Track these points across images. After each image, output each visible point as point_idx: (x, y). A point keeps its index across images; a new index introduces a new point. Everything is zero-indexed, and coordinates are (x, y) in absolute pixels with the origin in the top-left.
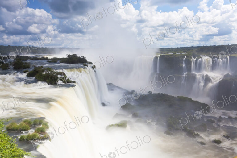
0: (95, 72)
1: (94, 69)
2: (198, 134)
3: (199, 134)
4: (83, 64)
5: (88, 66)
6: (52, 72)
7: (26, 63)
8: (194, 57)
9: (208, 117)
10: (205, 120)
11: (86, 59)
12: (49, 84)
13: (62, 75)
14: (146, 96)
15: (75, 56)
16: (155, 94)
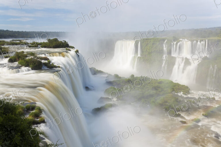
2: (179, 114)
3: (180, 113)
4: (65, 49)
5: (70, 50)
6: (35, 57)
7: (4, 48)
8: (174, 41)
9: (188, 98)
10: (186, 101)
11: (68, 43)
12: (32, 69)
13: (45, 60)
14: (129, 79)
15: (56, 40)
16: (137, 77)
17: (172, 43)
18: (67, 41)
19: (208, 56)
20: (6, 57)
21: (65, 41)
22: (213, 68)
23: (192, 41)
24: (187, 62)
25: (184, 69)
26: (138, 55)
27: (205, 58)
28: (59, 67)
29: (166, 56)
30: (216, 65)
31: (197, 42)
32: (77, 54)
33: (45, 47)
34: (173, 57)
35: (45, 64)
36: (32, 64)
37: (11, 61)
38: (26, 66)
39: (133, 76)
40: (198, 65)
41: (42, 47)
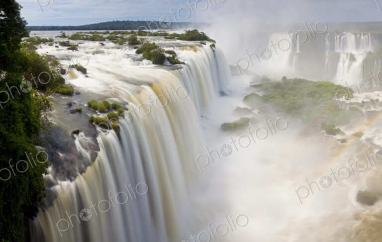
0: (214, 51)
1: (213, 48)
2: (338, 129)
3: (340, 128)
4: (200, 41)
5: (205, 44)
8: (338, 34)
9: (351, 104)
10: (348, 109)
12: (153, 63)
13: (171, 54)
14: (279, 83)
15: (196, 31)
16: (290, 80)
17: (335, 37)
18: (205, 33)
19: (372, 51)
20: (135, 48)
21: (203, 33)
22: (378, 63)
23: (356, 35)
24: (352, 58)
25: (349, 66)
26: (296, 51)
27: (370, 53)
28: (184, 63)
29: (329, 52)
30: (380, 61)
31: (361, 35)
32: (213, 49)
33: (181, 39)
34: (337, 53)
35: (169, 59)
36: (154, 58)
37: (138, 52)
38: (148, 59)
39: (284, 78)
40: (363, 60)
41: (178, 39)
